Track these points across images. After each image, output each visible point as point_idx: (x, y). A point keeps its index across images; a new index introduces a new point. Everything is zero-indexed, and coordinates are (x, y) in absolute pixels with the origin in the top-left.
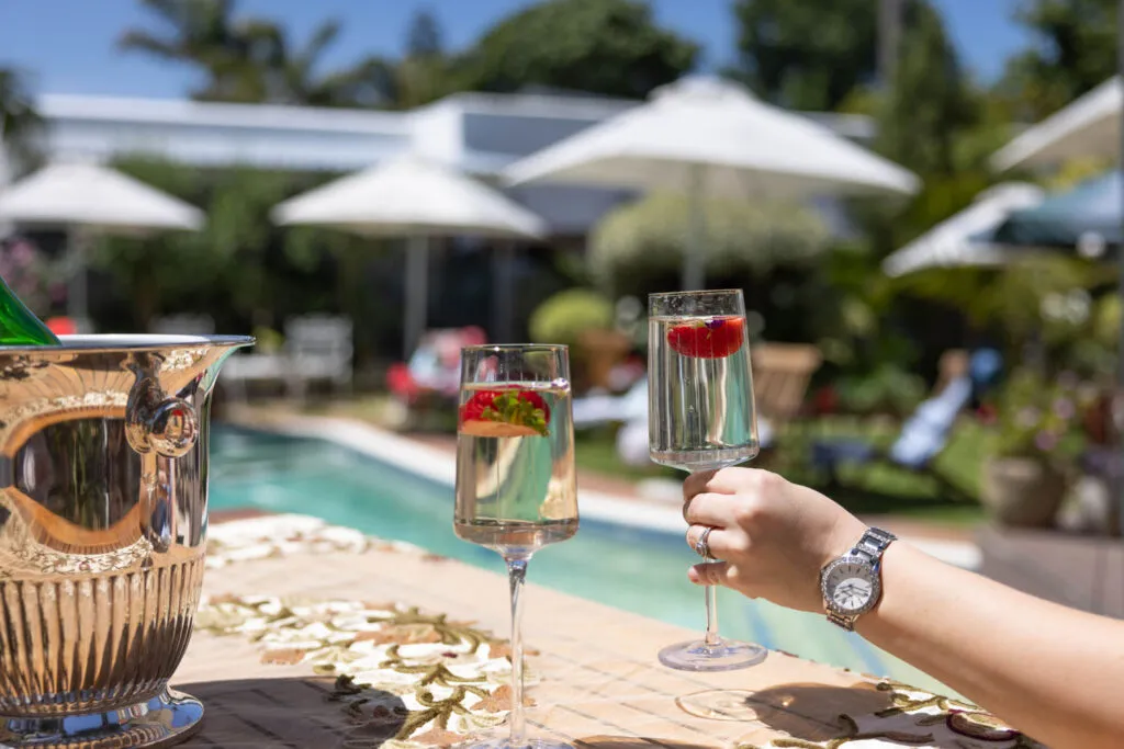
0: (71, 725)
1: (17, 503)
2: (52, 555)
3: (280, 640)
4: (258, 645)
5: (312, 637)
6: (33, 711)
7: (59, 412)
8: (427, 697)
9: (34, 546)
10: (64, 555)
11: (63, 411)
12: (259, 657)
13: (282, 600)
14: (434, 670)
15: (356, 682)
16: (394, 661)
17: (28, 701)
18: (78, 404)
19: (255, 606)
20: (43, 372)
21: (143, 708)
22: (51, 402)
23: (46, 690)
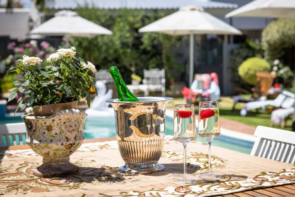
0: (142, 167)
1: (134, 129)
2: (140, 138)
3: (175, 158)
4: (170, 158)
5: (181, 157)
6: (137, 164)
7: (141, 113)
8: (205, 166)
9: (137, 136)
10: (142, 138)
11: (142, 113)
12: (171, 160)
13: (173, 151)
14: (206, 162)
15: (191, 164)
16: (198, 161)
17: (137, 162)
18: (144, 111)
19: (167, 152)
20: (138, 106)
21: (154, 165)
22: (140, 111)
23: (140, 161)
